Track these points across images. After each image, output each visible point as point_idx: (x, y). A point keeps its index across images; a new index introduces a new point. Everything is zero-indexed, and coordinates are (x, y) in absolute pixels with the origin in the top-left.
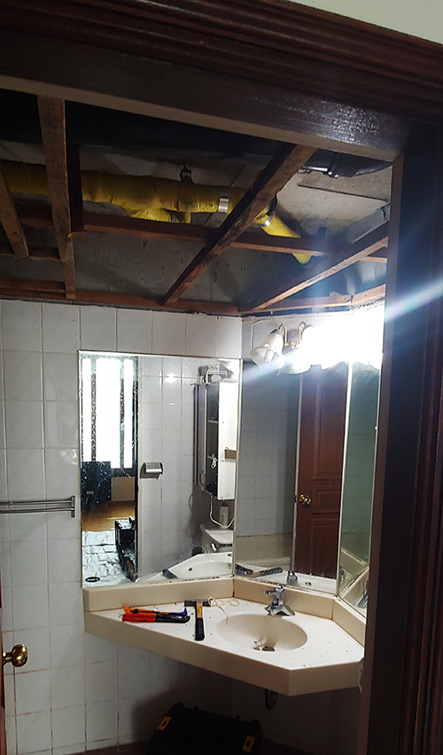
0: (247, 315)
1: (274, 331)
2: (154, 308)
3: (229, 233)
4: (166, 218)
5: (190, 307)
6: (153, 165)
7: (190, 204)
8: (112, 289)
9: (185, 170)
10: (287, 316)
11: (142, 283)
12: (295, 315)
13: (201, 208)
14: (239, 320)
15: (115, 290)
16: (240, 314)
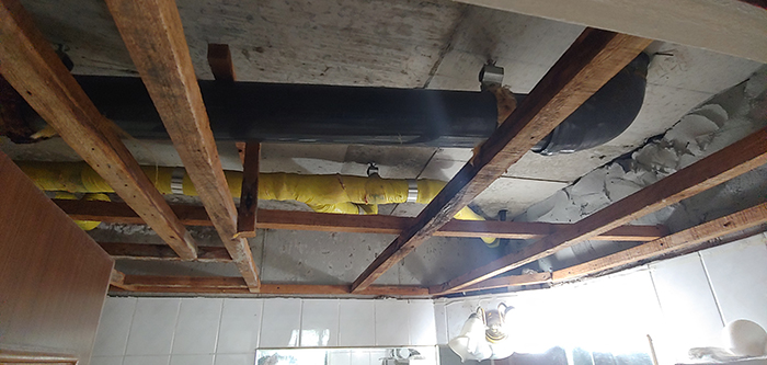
0: (438, 297)
1: (473, 316)
2: (341, 296)
3: (431, 222)
4: (354, 211)
5: (380, 293)
6: (341, 164)
7: (379, 196)
8: (299, 280)
9: (372, 167)
10: (482, 296)
11: (330, 272)
12: (490, 295)
13: (389, 199)
14: (430, 302)
15: (302, 280)
16: (431, 296)
